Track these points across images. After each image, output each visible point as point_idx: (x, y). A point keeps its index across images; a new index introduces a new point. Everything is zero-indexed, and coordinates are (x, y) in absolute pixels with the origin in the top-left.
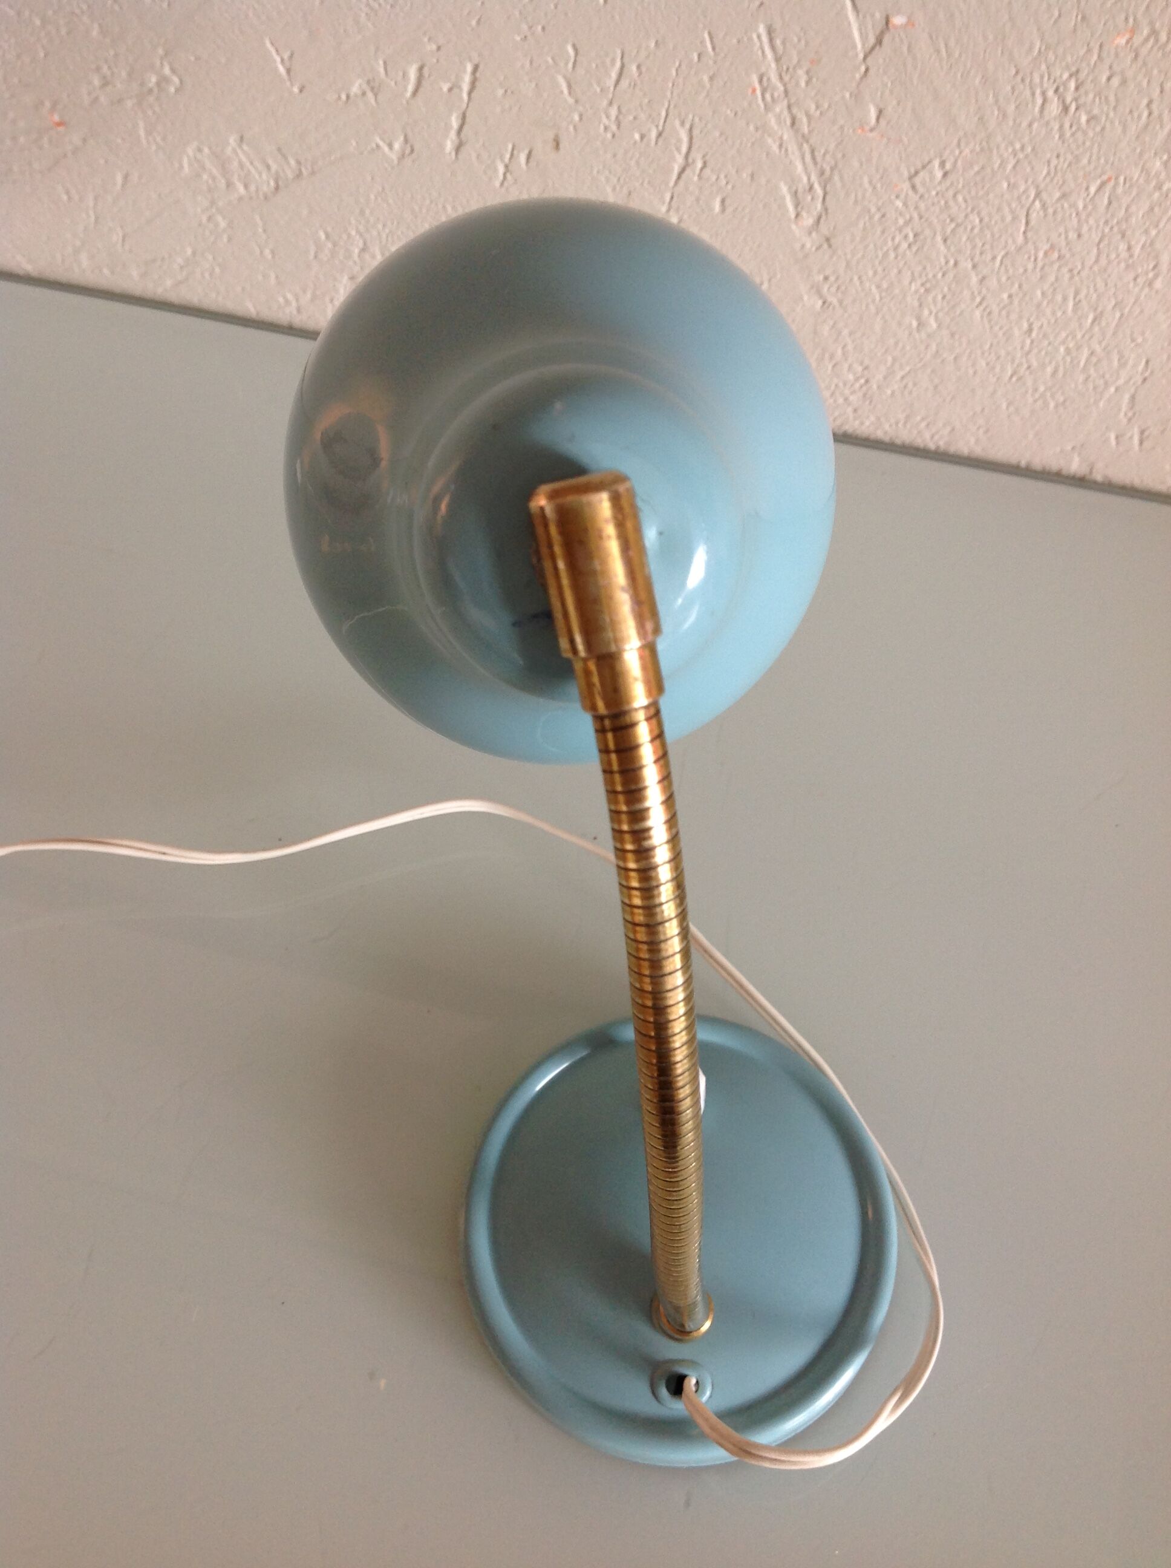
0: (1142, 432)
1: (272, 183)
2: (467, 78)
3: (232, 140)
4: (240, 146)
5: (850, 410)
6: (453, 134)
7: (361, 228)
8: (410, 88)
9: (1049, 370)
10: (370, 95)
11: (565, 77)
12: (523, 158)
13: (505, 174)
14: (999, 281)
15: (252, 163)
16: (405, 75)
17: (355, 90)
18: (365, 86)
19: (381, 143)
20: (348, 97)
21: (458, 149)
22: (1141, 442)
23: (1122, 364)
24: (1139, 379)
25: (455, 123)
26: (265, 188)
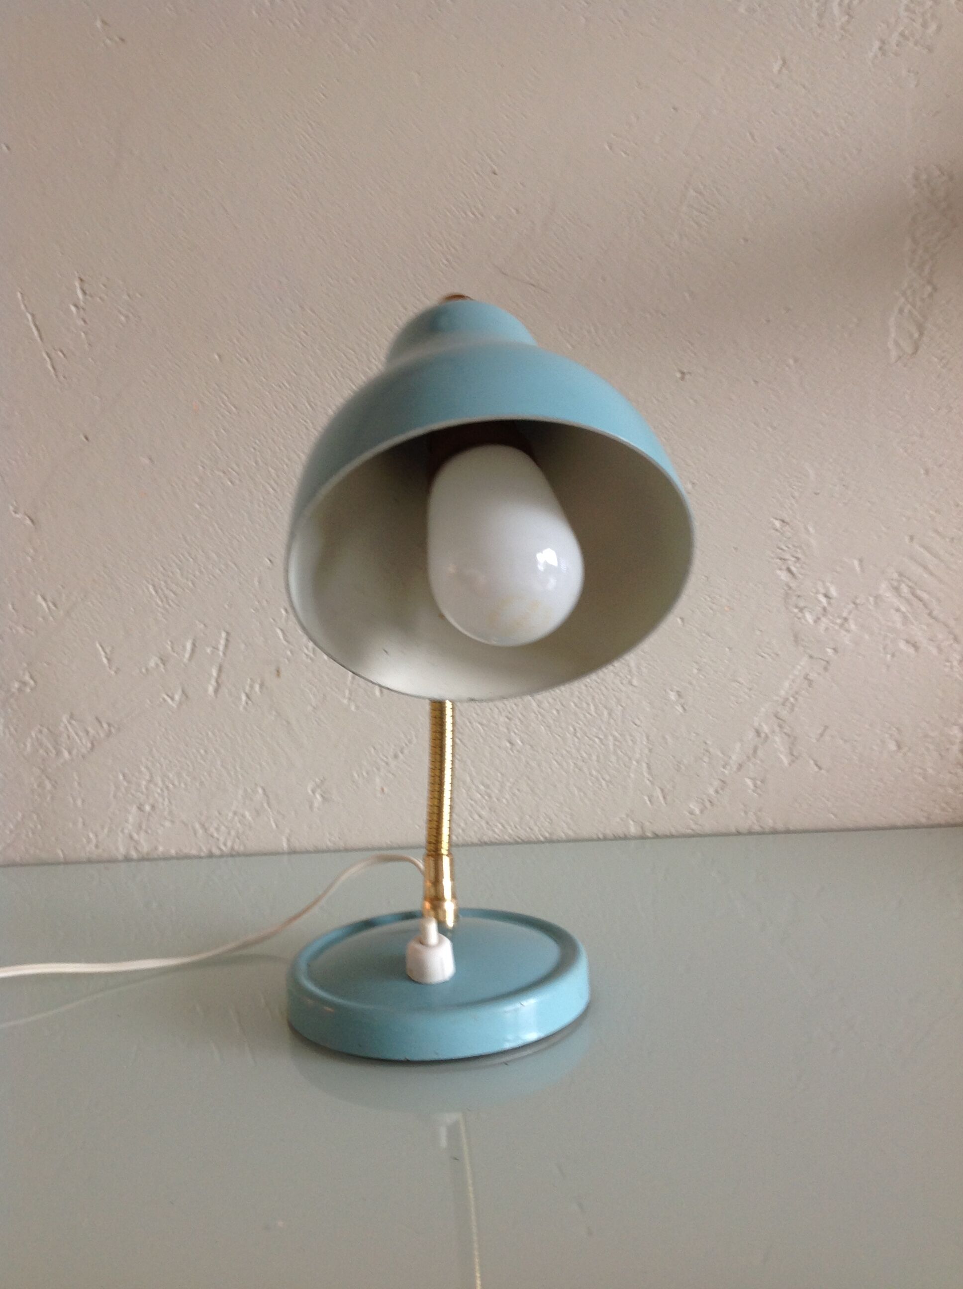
0: (662, 790)
1: (89, 745)
2: (223, 642)
3: (65, 719)
4: (70, 723)
5: (483, 824)
6: (213, 682)
7: (149, 764)
8: (187, 655)
9: (594, 757)
10: (162, 666)
11: (282, 630)
12: (257, 687)
13: (247, 703)
14: (549, 703)
15: (77, 734)
16: (184, 647)
17: (152, 664)
18: (159, 662)
19: (166, 697)
20: (147, 670)
21: (216, 691)
22: (664, 798)
23: (634, 742)
24: (646, 751)
25: (214, 673)
26: (84, 751)
